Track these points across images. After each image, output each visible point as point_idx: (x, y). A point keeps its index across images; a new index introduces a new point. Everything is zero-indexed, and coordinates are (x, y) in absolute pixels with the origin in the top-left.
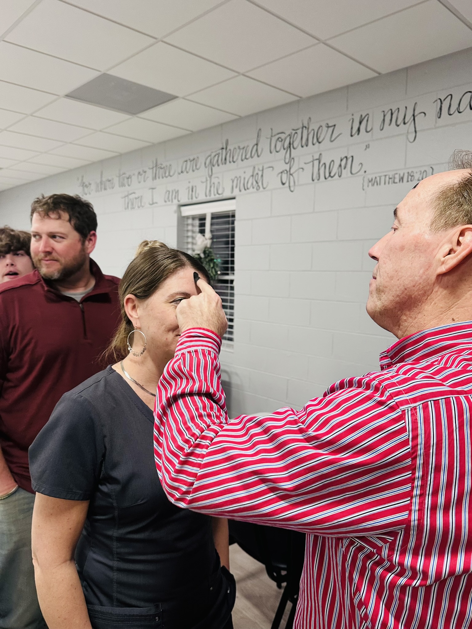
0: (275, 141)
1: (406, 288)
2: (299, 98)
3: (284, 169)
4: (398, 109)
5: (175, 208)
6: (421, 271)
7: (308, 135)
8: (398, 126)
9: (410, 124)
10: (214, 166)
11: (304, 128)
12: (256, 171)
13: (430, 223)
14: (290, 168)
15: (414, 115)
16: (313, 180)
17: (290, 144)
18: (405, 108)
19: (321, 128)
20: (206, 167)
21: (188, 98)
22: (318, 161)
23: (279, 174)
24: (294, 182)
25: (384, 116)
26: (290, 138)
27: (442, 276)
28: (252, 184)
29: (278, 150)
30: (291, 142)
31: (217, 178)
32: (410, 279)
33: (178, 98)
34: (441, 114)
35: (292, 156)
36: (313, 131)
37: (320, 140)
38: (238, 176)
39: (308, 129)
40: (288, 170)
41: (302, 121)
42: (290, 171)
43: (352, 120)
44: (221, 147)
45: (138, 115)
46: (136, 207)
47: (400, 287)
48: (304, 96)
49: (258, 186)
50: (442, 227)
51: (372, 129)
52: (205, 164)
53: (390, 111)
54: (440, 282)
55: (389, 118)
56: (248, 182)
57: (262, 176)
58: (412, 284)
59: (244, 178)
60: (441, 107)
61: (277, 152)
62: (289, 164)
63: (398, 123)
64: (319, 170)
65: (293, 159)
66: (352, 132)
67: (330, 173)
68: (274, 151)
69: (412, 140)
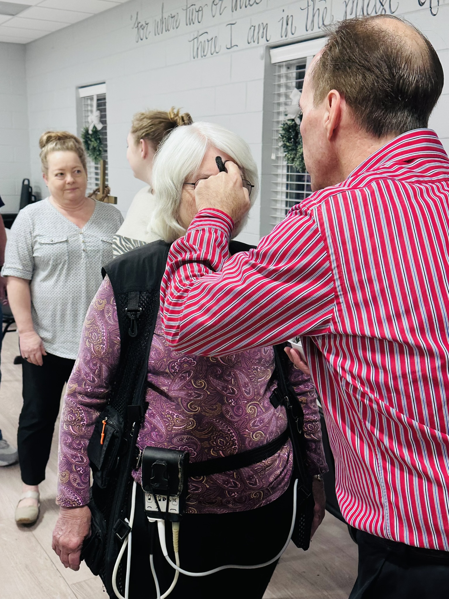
5: (262, 51)
6: (320, 144)
13: (313, 101)
32: (317, 153)
46: (209, 54)
50: (319, 100)
56: (368, 5)
58: (320, 156)
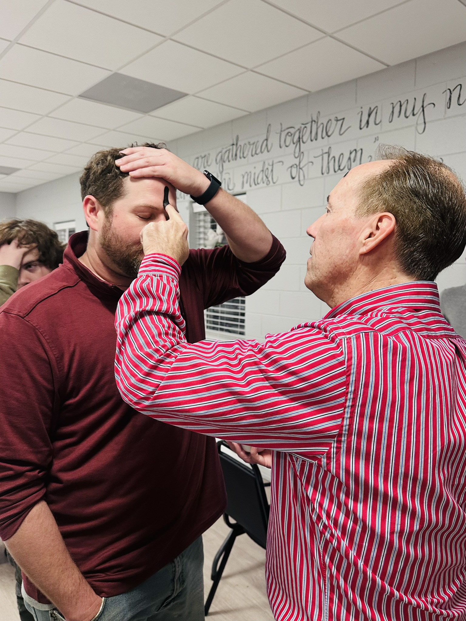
0: (285, 136)
1: (336, 265)
2: (307, 93)
3: (293, 163)
4: (407, 100)
5: (187, 204)
6: (348, 252)
7: (317, 129)
8: (407, 117)
9: (420, 115)
10: (224, 162)
11: (314, 122)
12: (266, 166)
13: (355, 209)
14: (300, 163)
15: (423, 106)
16: (323, 174)
17: (299, 138)
18: (414, 100)
19: (330, 121)
20: (217, 163)
21: (197, 95)
22: (327, 154)
23: (289, 168)
24: (304, 177)
25: (393, 108)
26: (300, 132)
27: (364, 256)
28: (262, 179)
29: (287, 144)
30: (301, 137)
31: (228, 174)
32: (339, 257)
33: (188, 96)
34: (450, 104)
35: (302, 150)
36: (322, 125)
37: (329, 134)
38: (248, 172)
39: (317, 123)
40: (298, 164)
41: (311, 115)
42: (299, 165)
43: (361, 113)
44: (232, 143)
45: (150, 113)
47: (332, 265)
48: (313, 90)
49: (268, 181)
50: (365, 213)
51: (381, 121)
52: (216, 160)
53: (399, 103)
54: (363, 261)
55: (399, 110)
56: (258, 178)
57: (272, 170)
58: (341, 262)
59: (255, 174)
60: (450, 97)
61: (287, 146)
62: (298, 159)
63: (407, 115)
64: (328, 163)
65: (302, 153)
66: (360, 125)
67: (339, 166)
68: (284, 146)
69: (421, 131)
